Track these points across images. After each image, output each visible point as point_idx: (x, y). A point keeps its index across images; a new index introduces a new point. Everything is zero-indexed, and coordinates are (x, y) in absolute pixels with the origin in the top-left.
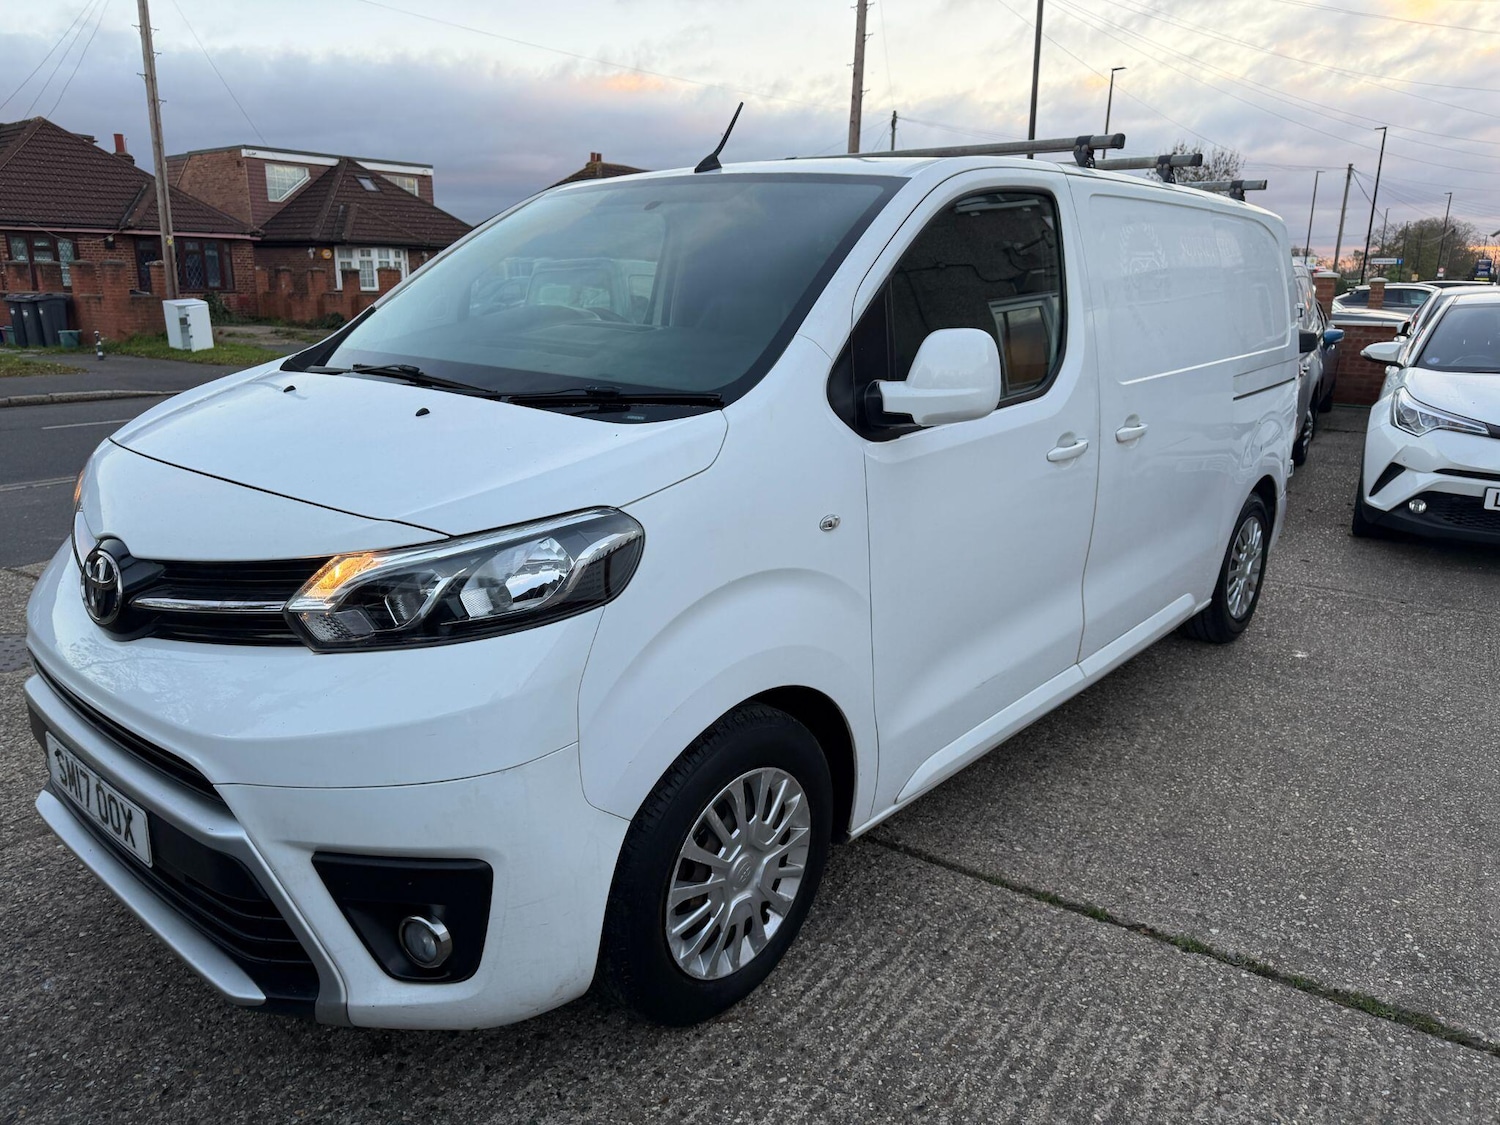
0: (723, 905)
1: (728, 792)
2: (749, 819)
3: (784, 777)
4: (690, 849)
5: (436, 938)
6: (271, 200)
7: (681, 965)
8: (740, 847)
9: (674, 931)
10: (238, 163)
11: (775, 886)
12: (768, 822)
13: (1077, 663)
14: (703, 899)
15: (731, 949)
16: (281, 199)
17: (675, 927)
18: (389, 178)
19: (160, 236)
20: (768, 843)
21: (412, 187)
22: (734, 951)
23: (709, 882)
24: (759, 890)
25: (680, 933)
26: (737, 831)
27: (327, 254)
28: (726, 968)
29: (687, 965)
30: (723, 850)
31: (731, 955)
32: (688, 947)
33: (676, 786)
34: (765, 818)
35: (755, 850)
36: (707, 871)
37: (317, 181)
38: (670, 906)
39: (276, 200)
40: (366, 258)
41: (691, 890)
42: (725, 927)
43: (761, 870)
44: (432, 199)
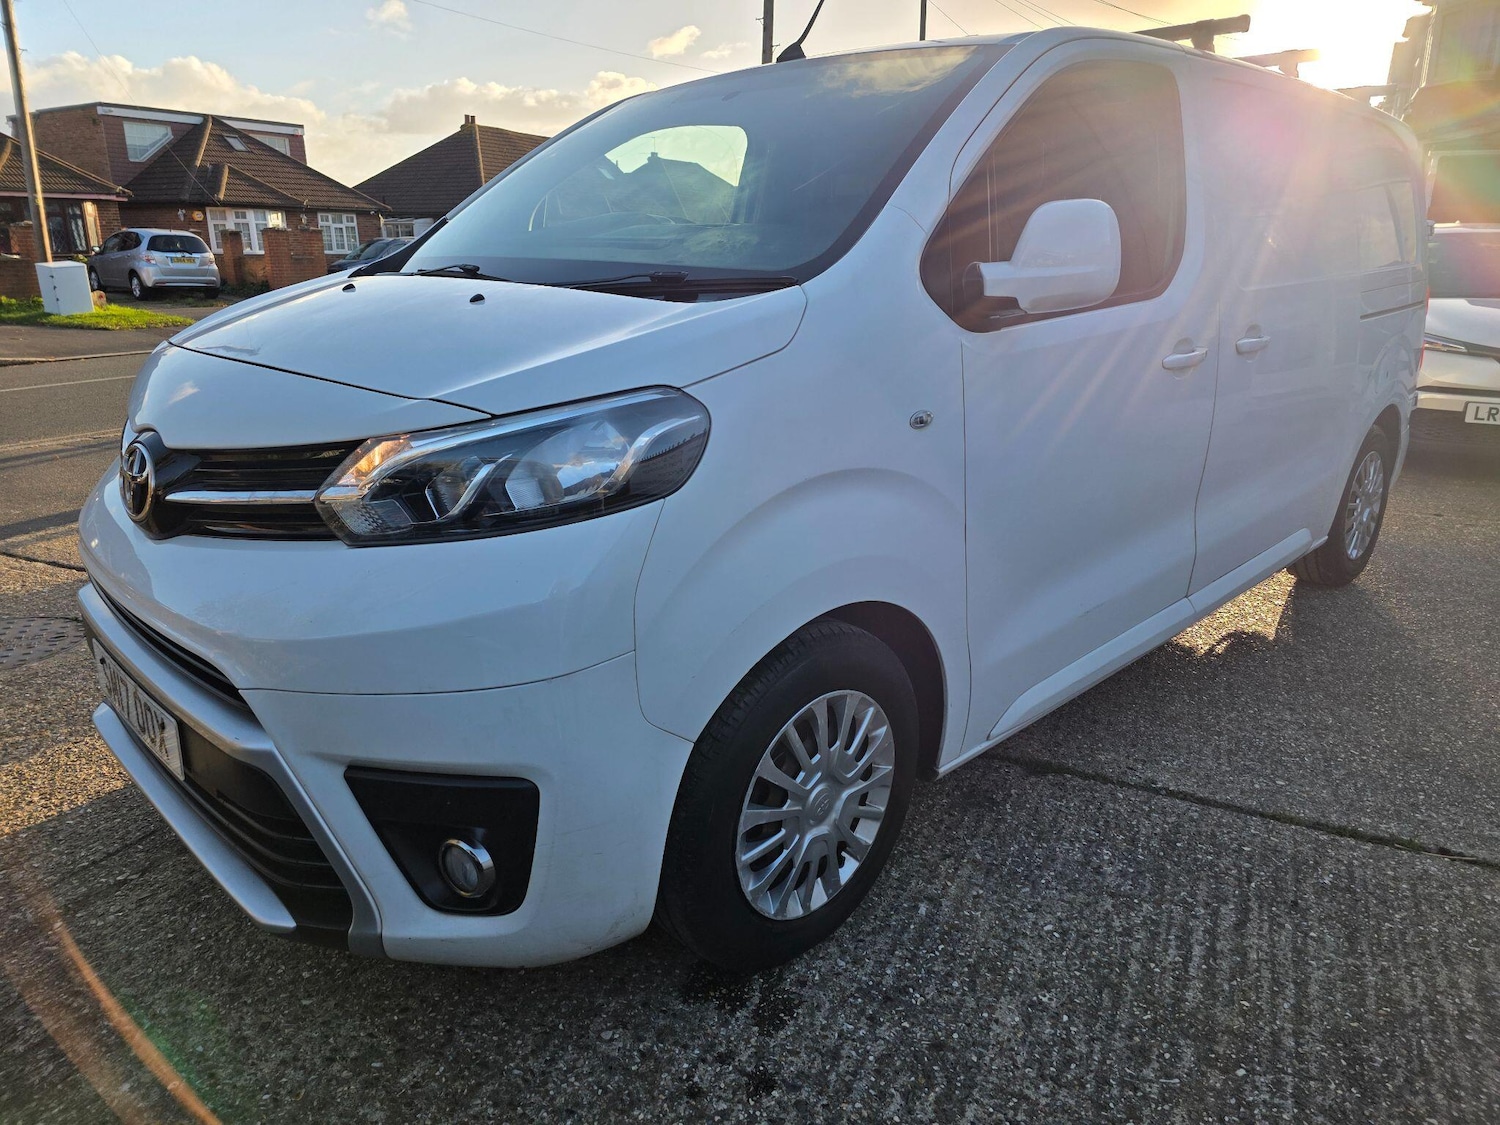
0: (798, 837)
1: (810, 709)
2: (831, 746)
3: (870, 705)
4: (767, 768)
5: (478, 865)
6: (132, 160)
7: (749, 898)
8: (819, 774)
9: (744, 858)
10: (94, 121)
11: (853, 827)
12: (851, 751)
13: (1186, 597)
14: (776, 826)
15: (802, 889)
16: (144, 158)
17: (745, 854)
18: (258, 137)
19: (26, 198)
20: (849, 776)
21: (283, 147)
22: (806, 892)
23: (785, 808)
24: (836, 826)
25: (750, 861)
26: (817, 757)
27: (198, 216)
28: (795, 910)
29: (755, 899)
30: (802, 775)
31: (802, 895)
32: (758, 879)
33: (756, 695)
34: (848, 747)
35: (836, 782)
36: (783, 796)
37: (181, 140)
38: (742, 830)
39: (137, 160)
40: (241, 221)
41: (765, 815)
42: (798, 862)
43: (839, 805)
44: (305, 160)
